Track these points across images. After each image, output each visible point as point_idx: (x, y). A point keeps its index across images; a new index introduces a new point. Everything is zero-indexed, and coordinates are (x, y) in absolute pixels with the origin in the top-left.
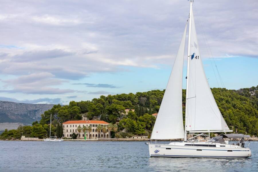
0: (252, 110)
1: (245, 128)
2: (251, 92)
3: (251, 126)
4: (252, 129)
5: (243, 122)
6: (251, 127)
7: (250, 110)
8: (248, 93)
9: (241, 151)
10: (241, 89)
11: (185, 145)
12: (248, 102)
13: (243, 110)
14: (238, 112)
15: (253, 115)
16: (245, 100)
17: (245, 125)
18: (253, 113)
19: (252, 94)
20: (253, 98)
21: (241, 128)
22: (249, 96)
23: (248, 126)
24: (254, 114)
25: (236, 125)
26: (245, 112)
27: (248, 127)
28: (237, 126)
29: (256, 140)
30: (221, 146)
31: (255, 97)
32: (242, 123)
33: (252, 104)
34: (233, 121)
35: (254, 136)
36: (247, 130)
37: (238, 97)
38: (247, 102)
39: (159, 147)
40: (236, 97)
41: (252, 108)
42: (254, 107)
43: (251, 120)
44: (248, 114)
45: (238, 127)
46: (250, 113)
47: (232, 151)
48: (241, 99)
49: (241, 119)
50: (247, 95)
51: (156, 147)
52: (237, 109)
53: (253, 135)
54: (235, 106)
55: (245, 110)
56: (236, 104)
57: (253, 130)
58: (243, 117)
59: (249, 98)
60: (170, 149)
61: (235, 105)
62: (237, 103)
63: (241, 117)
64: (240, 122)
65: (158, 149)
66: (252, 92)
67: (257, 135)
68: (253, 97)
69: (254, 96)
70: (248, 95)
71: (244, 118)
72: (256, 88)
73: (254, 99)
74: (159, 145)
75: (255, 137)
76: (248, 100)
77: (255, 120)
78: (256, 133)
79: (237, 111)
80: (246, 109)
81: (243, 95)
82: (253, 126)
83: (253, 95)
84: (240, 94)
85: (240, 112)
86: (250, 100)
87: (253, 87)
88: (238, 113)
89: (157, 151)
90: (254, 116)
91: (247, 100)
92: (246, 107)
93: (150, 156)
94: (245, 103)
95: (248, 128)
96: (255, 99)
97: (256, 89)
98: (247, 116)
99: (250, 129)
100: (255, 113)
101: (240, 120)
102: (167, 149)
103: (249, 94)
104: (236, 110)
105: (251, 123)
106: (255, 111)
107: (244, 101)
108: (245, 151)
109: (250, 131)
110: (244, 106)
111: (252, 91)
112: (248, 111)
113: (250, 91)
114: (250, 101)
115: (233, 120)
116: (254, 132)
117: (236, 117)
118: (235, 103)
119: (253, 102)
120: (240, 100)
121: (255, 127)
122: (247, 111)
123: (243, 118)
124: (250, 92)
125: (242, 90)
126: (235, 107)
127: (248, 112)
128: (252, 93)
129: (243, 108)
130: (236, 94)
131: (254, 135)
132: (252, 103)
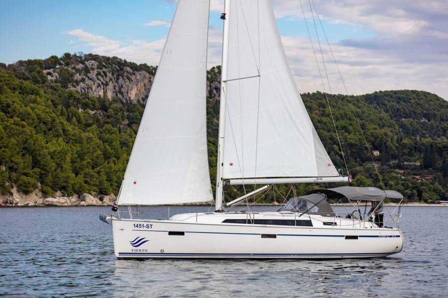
0: (54, 120)
1: (37, 170)
2: (48, 71)
3: (52, 165)
4: (54, 174)
5: (32, 153)
6: (54, 169)
7: (50, 119)
8: (39, 72)
9: (381, 237)
10: (21, 63)
11: (224, 222)
12: (43, 99)
13: (31, 121)
14: (19, 125)
15: (58, 136)
16: (32, 92)
17: (36, 163)
18: (57, 130)
19: (49, 78)
20: (52, 87)
21: (26, 171)
22: (43, 83)
23: (44, 165)
24: (61, 131)
25: (11, 161)
26: (35, 127)
27: (42, 169)
28: (16, 167)
29: (65, 204)
30: (325, 224)
31: (59, 84)
32: (29, 158)
33: (51, 103)
34: (4, 151)
35: (59, 193)
36: (41, 177)
37: (14, 83)
38: (38, 99)
39: (145, 229)
40: (9, 84)
41: (54, 115)
42: (59, 113)
43: (52, 150)
44: (45, 133)
45: (17, 169)
46: (50, 129)
47: (356, 237)
48: (23, 91)
49: (26, 145)
50: (36, 78)
51: (136, 228)
52: (16, 118)
53: (56, 191)
54: (10, 110)
55: (36, 120)
56: (11, 102)
57: (56, 177)
58: (31, 141)
59: (43, 87)
60: (182, 233)
61: (8, 106)
62: (14, 102)
63: (27, 140)
64: (23, 155)
65: (141, 235)
66: (51, 70)
67: (67, 191)
68: (54, 84)
69: (56, 81)
70: (40, 79)
71: (34, 144)
72: (61, 59)
73: (55, 90)
74: (145, 224)
75: (63, 196)
76: (42, 92)
77: (63, 149)
78: (65, 184)
79: (16, 124)
80: (38, 119)
81: (26, 79)
82: (57, 164)
83: (54, 78)
84: (17, 76)
85: (23, 126)
86: (45, 93)
87: (52, 57)
88: (17, 127)
89: (138, 242)
90: (61, 139)
91: (37, 94)
92: (39, 112)
93: (117, 255)
94: (35, 102)
95: (45, 170)
96: (59, 91)
97: (60, 64)
98: (40, 137)
99: (50, 174)
100: (64, 130)
101: (24, 148)
102: (171, 233)
103: (42, 77)
104: (11, 121)
105: (52, 157)
106: (61, 123)
107: (32, 94)
108: (391, 236)
109: (49, 178)
110: (33, 109)
111: (49, 68)
112: (44, 123)
113: (45, 69)
114: (48, 96)
115: (5, 147)
116: (61, 182)
117: (13, 141)
118: (8, 100)
119: (54, 97)
120: (20, 93)
121: (62, 168)
122: (41, 124)
123: (30, 144)
124: (45, 72)
125: (23, 66)
126: (9, 113)
127: (43, 127)
128: (49, 74)
129: (29, 114)
130: (7, 75)
131: (60, 191)
132: (52, 101)
